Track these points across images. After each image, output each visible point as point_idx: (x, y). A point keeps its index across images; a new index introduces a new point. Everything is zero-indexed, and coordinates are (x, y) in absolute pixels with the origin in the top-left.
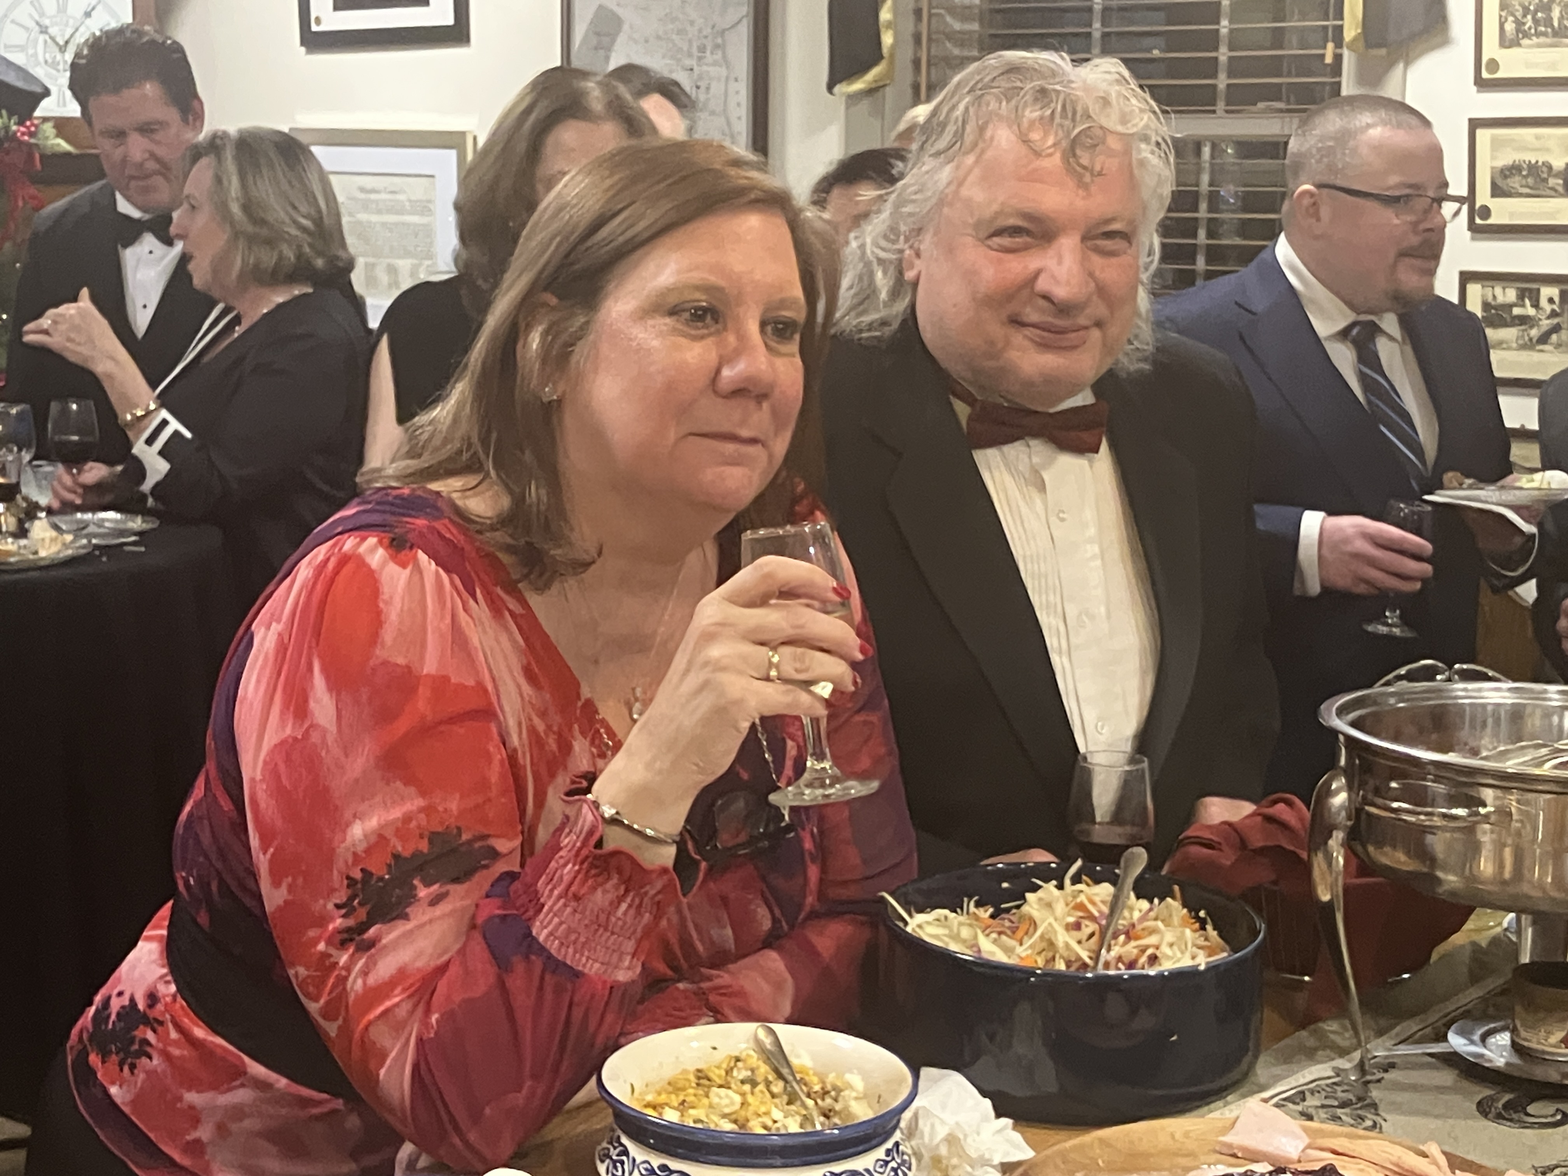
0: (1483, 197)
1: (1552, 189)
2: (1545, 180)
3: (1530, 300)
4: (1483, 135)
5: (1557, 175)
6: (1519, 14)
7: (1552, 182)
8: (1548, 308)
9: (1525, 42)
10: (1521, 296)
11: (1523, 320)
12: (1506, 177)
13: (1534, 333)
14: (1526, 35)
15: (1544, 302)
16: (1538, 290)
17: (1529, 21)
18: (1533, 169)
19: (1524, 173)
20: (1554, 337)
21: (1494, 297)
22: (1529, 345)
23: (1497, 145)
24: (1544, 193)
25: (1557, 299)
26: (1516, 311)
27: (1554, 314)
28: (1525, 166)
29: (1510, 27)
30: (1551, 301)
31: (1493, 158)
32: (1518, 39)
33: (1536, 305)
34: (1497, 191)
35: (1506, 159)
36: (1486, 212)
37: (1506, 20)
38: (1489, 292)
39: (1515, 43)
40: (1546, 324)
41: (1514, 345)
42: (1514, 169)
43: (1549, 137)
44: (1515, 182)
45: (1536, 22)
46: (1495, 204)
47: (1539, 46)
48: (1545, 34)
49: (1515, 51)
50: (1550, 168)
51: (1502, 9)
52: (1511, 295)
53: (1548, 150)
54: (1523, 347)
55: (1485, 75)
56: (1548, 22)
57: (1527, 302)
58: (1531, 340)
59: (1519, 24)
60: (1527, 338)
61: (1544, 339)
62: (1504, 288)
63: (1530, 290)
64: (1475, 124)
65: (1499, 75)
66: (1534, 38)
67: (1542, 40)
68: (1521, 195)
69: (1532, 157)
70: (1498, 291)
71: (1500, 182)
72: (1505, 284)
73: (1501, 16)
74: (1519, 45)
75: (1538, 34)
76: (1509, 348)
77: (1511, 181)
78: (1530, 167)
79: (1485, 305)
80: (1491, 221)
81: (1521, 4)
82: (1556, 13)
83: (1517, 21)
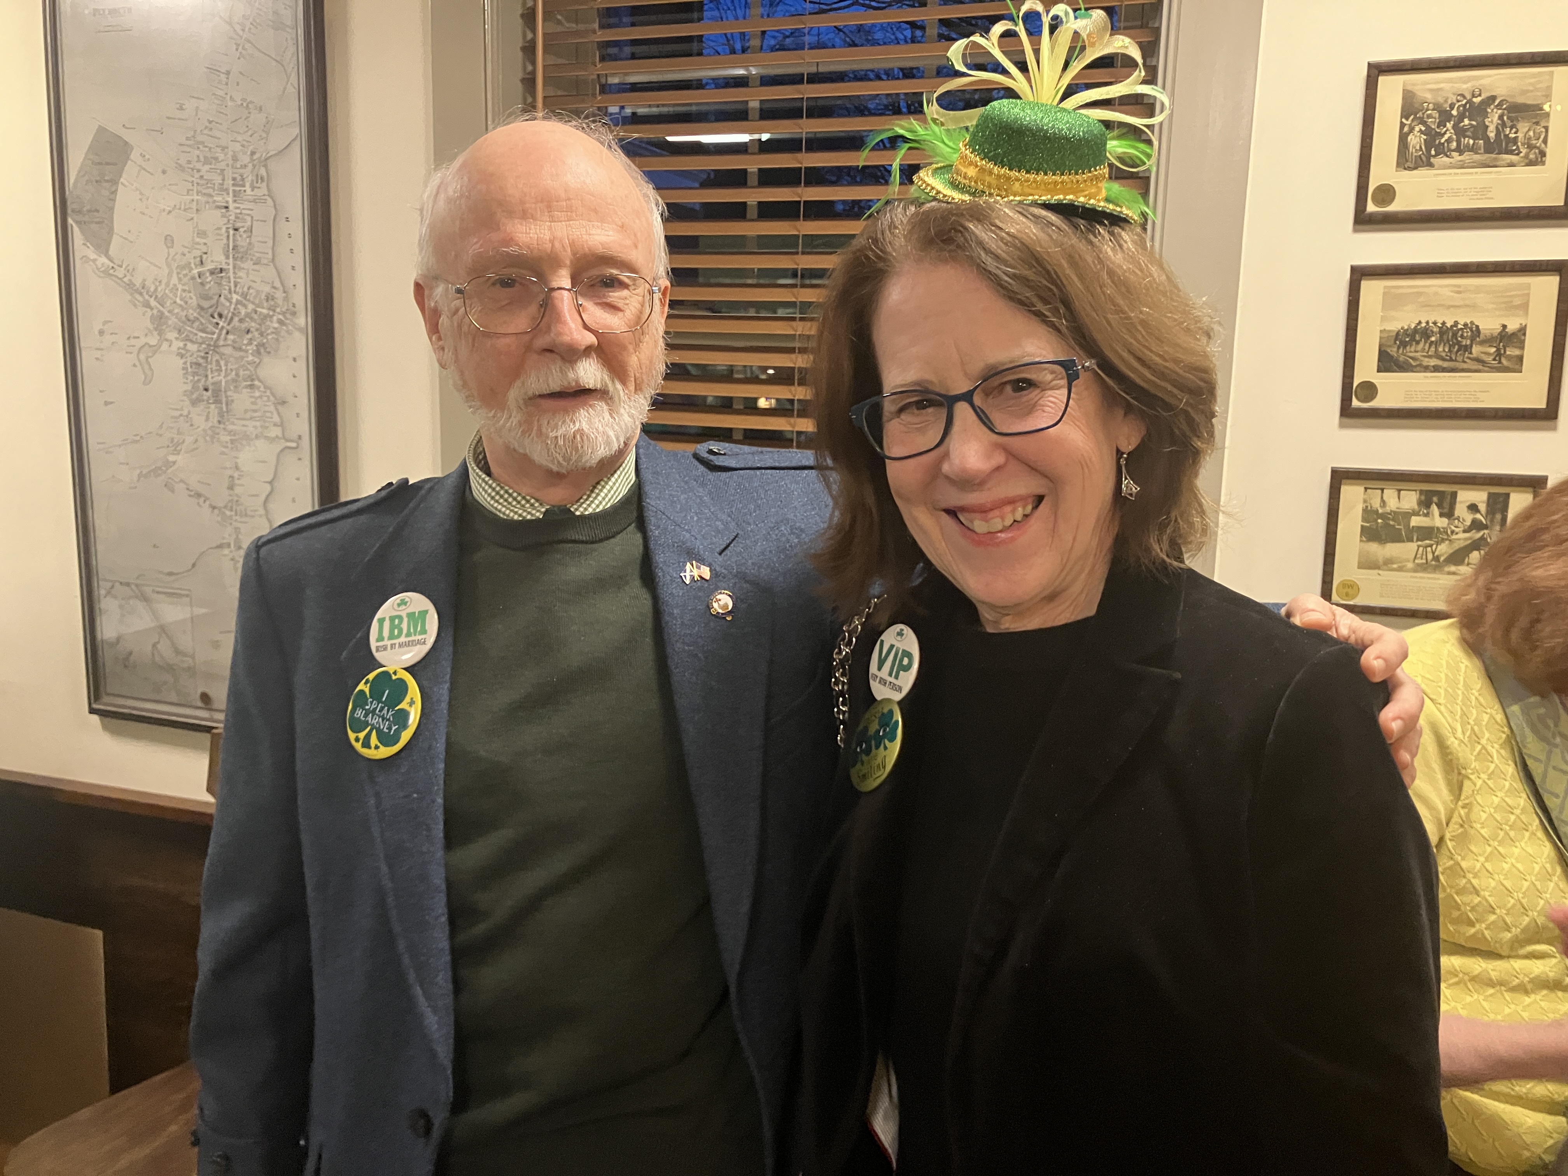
0: (1366, 370)
1: (1478, 360)
2: (1467, 349)
3: (1439, 506)
4: (1373, 289)
7: (1476, 350)
8: (1468, 518)
9: (1438, 161)
10: (1425, 503)
12: (1404, 344)
13: (1443, 549)
14: (1442, 150)
15: (1461, 510)
16: (1454, 495)
18: (1449, 333)
19: (1433, 339)
20: (1475, 555)
21: (1383, 503)
22: (1433, 566)
23: (1392, 302)
24: (1465, 366)
25: (1483, 507)
26: (1415, 521)
28: (1435, 329)
30: (1473, 508)
31: (1386, 319)
32: (1429, 156)
33: (1448, 513)
34: (1388, 363)
35: (1406, 319)
36: (1369, 391)
37: (1412, 130)
38: (1375, 496)
41: (1410, 565)
42: (1419, 334)
43: (1478, 289)
44: (1418, 351)
46: (1382, 380)
47: (1462, 166)
48: (1473, 149)
49: (1423, 173)
50: (1476, 332)
51: (1405, 114)
52: (1410, 500)
53: (1473, 307)
54: (1424, 567)
55: (1371, 208)
57: (1435, 509)
58: (1436, 558)
60: (1430, 557)
61: (1457, 557)
62: (1399, 491)
63: (1441, 494)
64: (1359, 274)
65: (1392, 208)
66: (1455, 154)
67: (1467, 157)
68: (1426, 369)
69: (1450, 319)
70: (1390, 495)
71: (1393, 351)
72: (1401, 485)
73: (1402, 125)
74: (1430, 165)
75: (1459, 150)
76: (1400, 569)
77: (1411, 351)
78: (1443, 330)
79: (1369, 513)
80: (1377, 403)
81: (1438, 107)
82: (1493, 120)
83: (1428, 132)
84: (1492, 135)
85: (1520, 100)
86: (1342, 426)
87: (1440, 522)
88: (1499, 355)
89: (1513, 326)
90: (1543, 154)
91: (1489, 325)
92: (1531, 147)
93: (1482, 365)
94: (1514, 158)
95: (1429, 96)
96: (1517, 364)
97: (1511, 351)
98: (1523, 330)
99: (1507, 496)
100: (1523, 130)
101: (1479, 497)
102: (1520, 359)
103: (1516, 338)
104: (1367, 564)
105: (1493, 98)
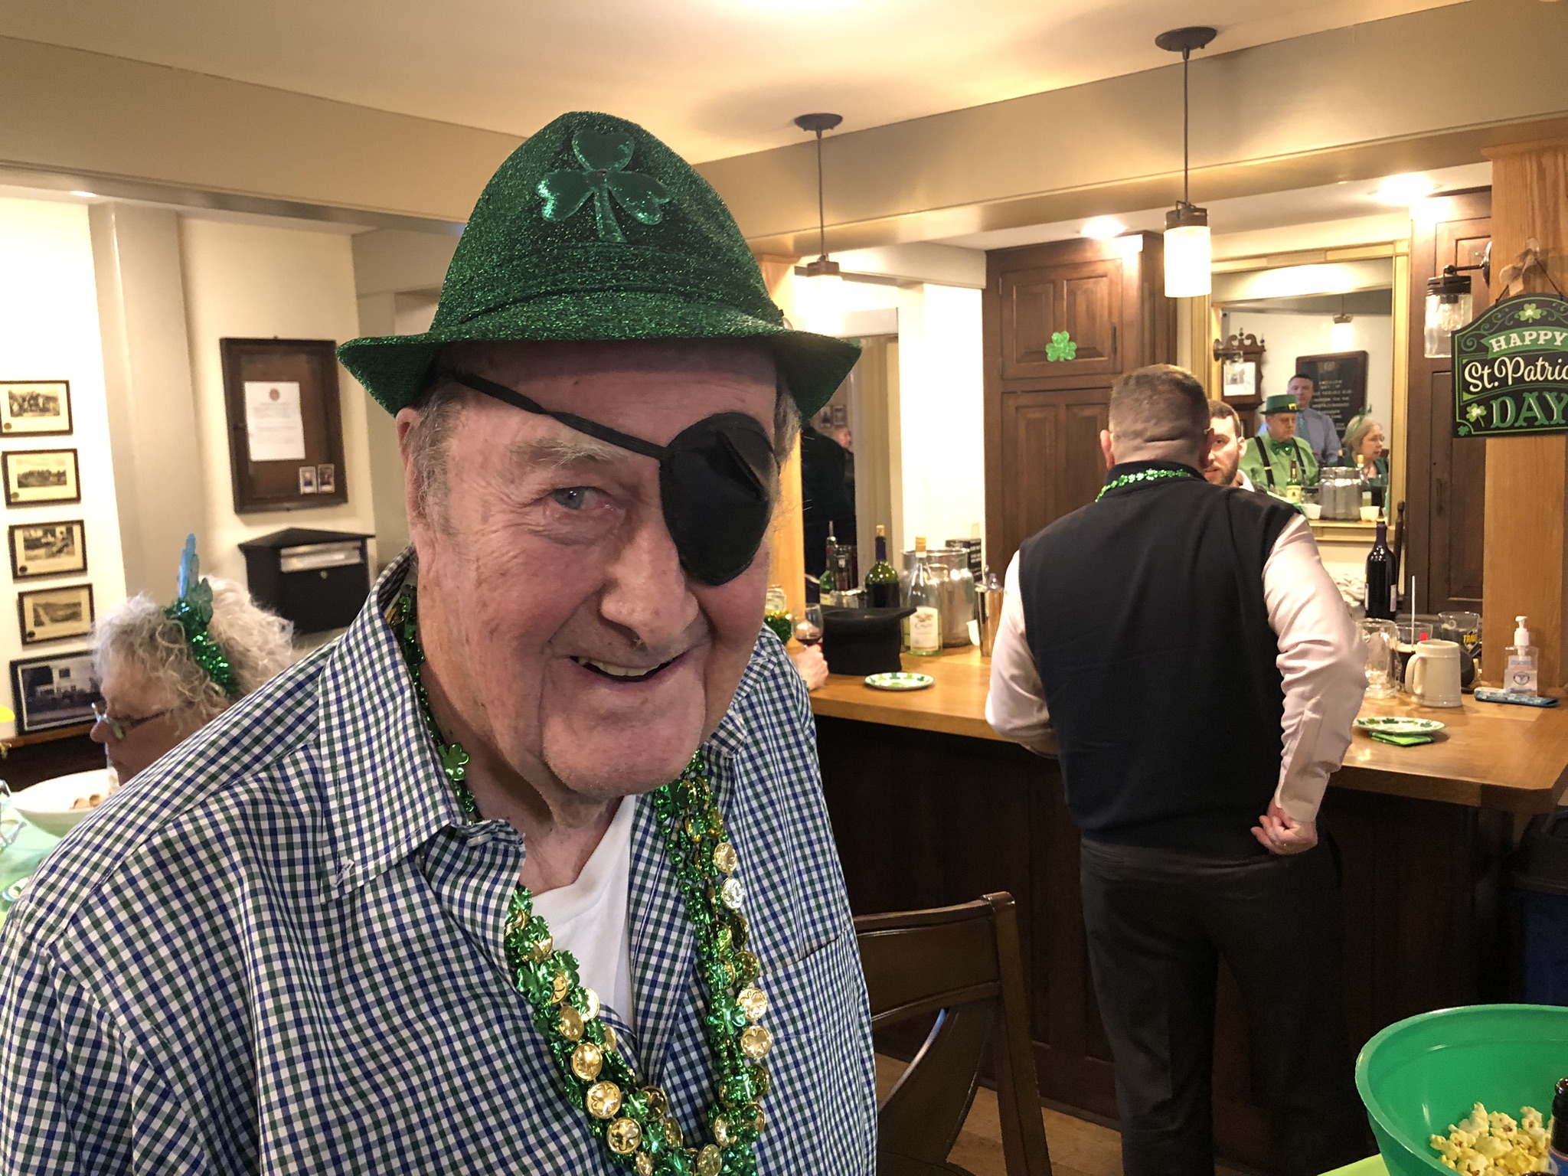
0: (14, 487)
2: (48, 478)
3: (50, 534)
4: (11, 459)
5: (54, 475)
6: (20, 400)
7: (51, 479)
8: (60, 537)
9: (24, 414)
10: (45, 534)
11: (48, 544)
12: (26, 478)
13: (55, 549)
14: (25, 411)
15: (58, 534)
16: (54, 530)
17: (26, 405)
18: (40, 473)
20: (65, 550)
21: (30, 536)
22: (53, 555)
23: (19, 462)
24: (48, 485)
26: (44, 541)
27: (63, 539)
28: (35, 473)
29: (16, 407)
31: (18, 469)
32: (21, 413)
33: (53, 535)
34: (21, 485)
35: (25, 469)
36: (17, 495)
37: (13, 404)
38: (27, 534)
39: (19, 414)
40: (60, 544)
41: (44, 556)
42: (31, 474)
43: (48, 458)
44: (31, 480)
45: (31, 406)
46: (21, 491)
47: (34, 416)
49: (20, 419)
50: (50, 473)
51: (10, 399)
52: (39, 533)
53: (47, 464)
55: (4, 431)
56: (37, 405)
58: (53, 553)
59: (21, 406)
61: (60, 551)
62: (35, 530)
63: (50, 530)
64: (6, 455)
65: (11, 430)
69: (40, 468)
70: (32, 532)
71: (23, 481)
72: (36, 528)
73: (10, 402)
74: (22, 416)
75: (31, 411)
77: (29, 480)
79: (26, 540)
80: (20, 499)
81: (21, 396)
82: (41, 401)
83: (19, 405)
84: (41, 405)
85: (49, 395)
86: (8, 509)
87: (50, 539)
88: (58, 480)
89: (61, 471)
90: (59, 412)
91: (53, 470)
92: (55, 410)
93: (54, 484)
94: (49, 414)
95: (16, 393)
96: (65, 483)
97: (62, 478)
98: (64, 471)
99: (71, 528)
100: (51, 405)
101: (63, 529)
102: (65, 480)
103: (61, 474)
104: (28, 559)
105: (39, 394)
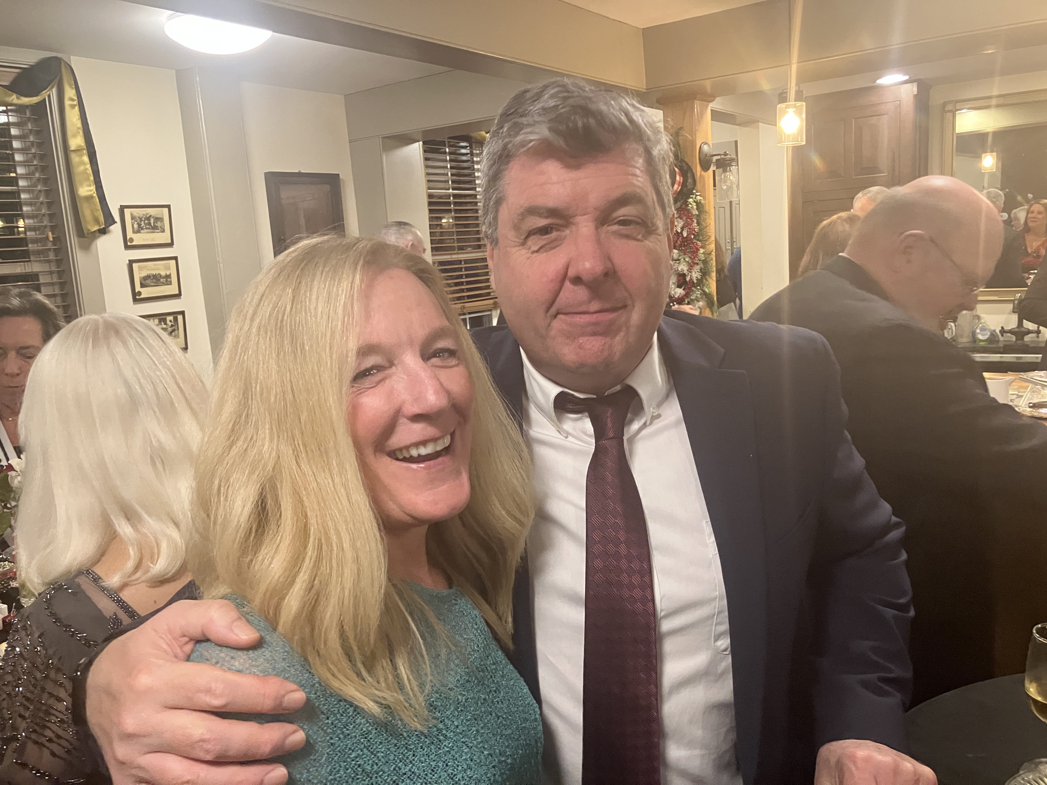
0: (138, 288)
1: (162, 283)
2: (159, 280)
4: (135, 266)
5: (164, 278)
6: (137, 221)
7: (162, 280)
8: (170, 324)
9: (142, 231)
10: (160, 322)
12: (145, 280)
14: (142, 229)
16: (166, 319)
17: (142, 224)
18: (155, 276)
19: (152, 278)
20: (173, 333)
23: (140, 269)
24: (160, 285)
25: (173, 321)
27: (172, 326)
29: (136, 226)
30: (171, 321)
31: (140, 273)
32: (139, 230)
33: (165, 322)
34: (142, 286)
35: (144, 273)
36: (140, 293)
37: (134, 223)
39: (138, 232)
40: (170, 329)
42: (148, 277)
43: (158, 265)
44: (148, 282)
45: (146, 224)
46: (142, 290)
47: (148, 233)
48: (149, 228)
49: (138, 234)
50: (160, 275)
51: (132, 219)
53: (159, 269)
55: (129, 244)
56: (149, 224)
57: (163, 323)
59: (139, 225)
63: (163, 319)
64: (131, 262)
65: (134, 244)
66: (145, 230)
67: (148, 230)
68: (152, 286)
69: (154, 272)
71: (143, 282)
73: (132, 222)
74: (140, 232)
75: (146, 228)
77: (147, 281)
78: (153, 276)
80: (142, 297)
81: (139, 218)
82: (152, 221)
83: (138, 224)
84: (152, 225)
85: (157, 216)
86: (134, 304)
88: (167, 281)
89: (168, 274)
90: (164, 230)
91: (163, 273)
92: (161, 228)
93: (164, 284)
94: (158, 231)
95: (136, 215)
97: (169, 280)
98: (170, 274)
99: (177, 317)
100: (159, 224)
101: (171, 318)
102: (171, 282)
103: (168, 276)
105: (151, 216)
